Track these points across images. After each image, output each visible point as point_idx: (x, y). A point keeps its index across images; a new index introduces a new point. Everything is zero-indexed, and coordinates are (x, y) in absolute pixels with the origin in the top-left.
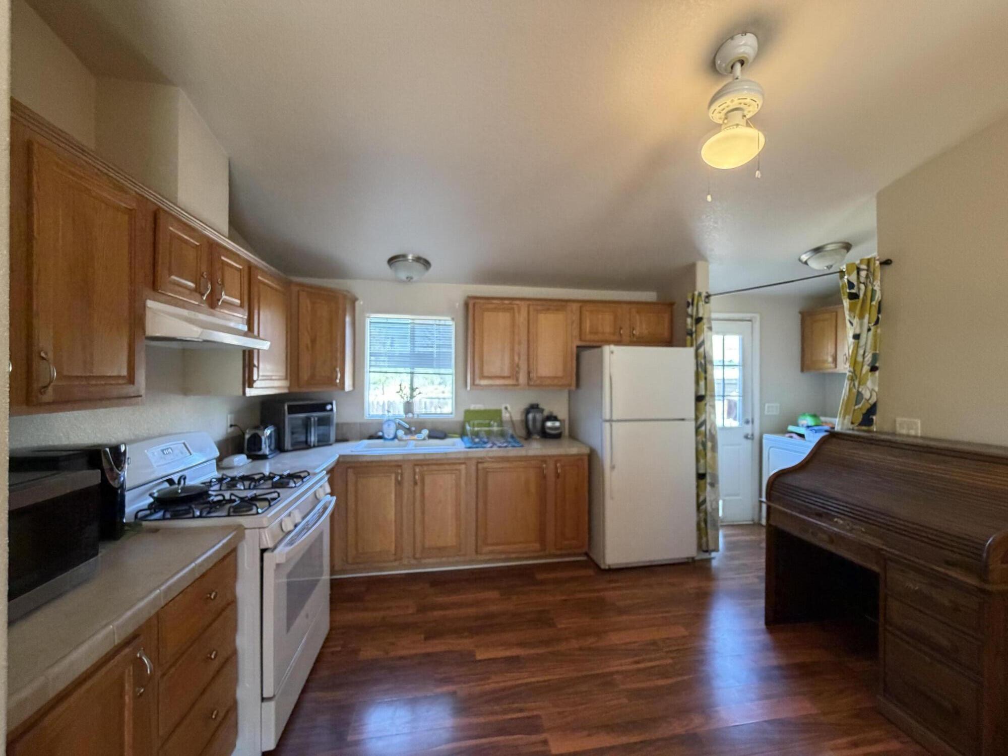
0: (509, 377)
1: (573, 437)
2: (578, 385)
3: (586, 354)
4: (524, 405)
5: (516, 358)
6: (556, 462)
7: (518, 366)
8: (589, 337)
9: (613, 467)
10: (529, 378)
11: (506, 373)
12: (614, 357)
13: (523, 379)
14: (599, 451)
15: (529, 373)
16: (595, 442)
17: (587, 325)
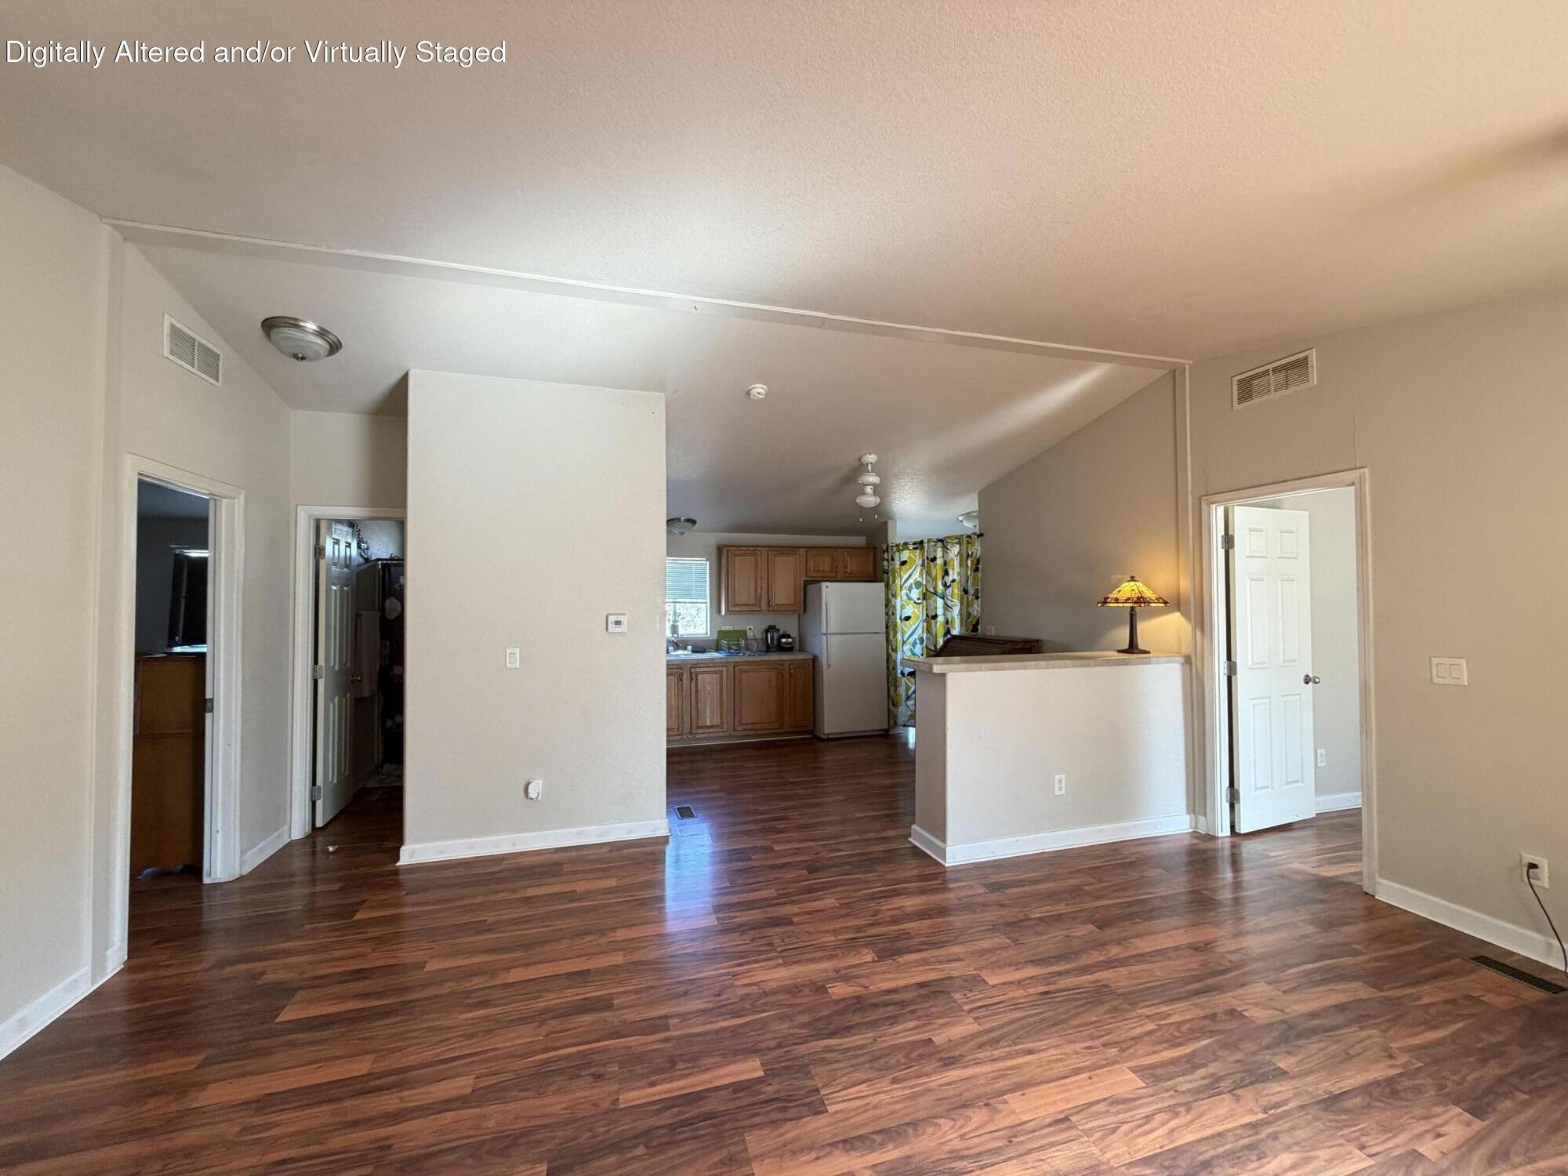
0: (753, 605)
1: (802, 650)
2: (805, 611)
3: (811, 587)
4: (764, 626)
5: (759, 591)
6: (790, 665)
7: (761, 596)
8: (813, 574)
9: (829, 666)
10: (769, 606)
11: (752, 602)
12: (829, 589)
13: (764, 606)
14: (819, 655)
15: (769, 602)
16: (817, 652)
17: (811, 565)
